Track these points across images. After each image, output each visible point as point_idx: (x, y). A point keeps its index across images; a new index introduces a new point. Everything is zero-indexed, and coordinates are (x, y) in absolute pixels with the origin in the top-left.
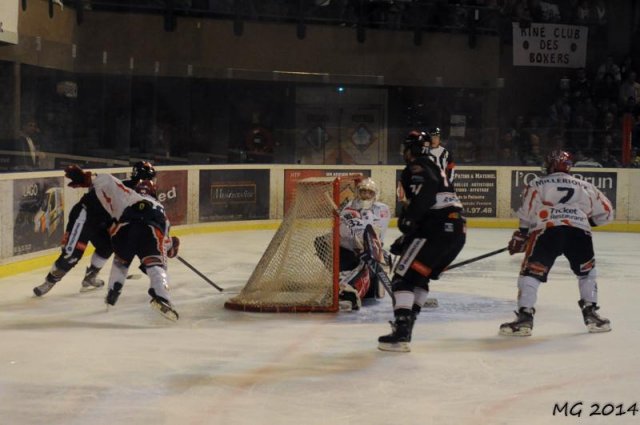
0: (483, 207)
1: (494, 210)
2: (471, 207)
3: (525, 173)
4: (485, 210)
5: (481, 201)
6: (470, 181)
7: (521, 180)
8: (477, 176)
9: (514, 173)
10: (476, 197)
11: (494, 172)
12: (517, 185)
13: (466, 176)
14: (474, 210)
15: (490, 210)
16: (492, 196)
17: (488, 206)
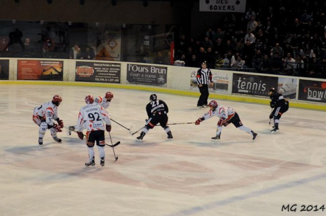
0: (115, 79)
1: (120, 80)
2: (110, 79)
3: (133, 65)
4: (116, 80)
5: (114, 76)
6: (109, 67)
7: (131, 68)
8: (113, 65)
9: (128, 65)
10: (112, 75)
11: (120, 64)
12: (129, 70)
13: (108, 65)
14: (111, 80)
15: (118, 81)
16: (118, 74)
17: (117, 79)
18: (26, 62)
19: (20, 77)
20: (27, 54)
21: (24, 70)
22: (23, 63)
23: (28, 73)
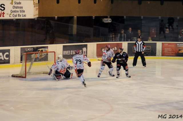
18: (167, 44)
19: (163, 55)
20: (168, 39)
21: (166, 50)
22: (166, 45)
23: (169, 51)
